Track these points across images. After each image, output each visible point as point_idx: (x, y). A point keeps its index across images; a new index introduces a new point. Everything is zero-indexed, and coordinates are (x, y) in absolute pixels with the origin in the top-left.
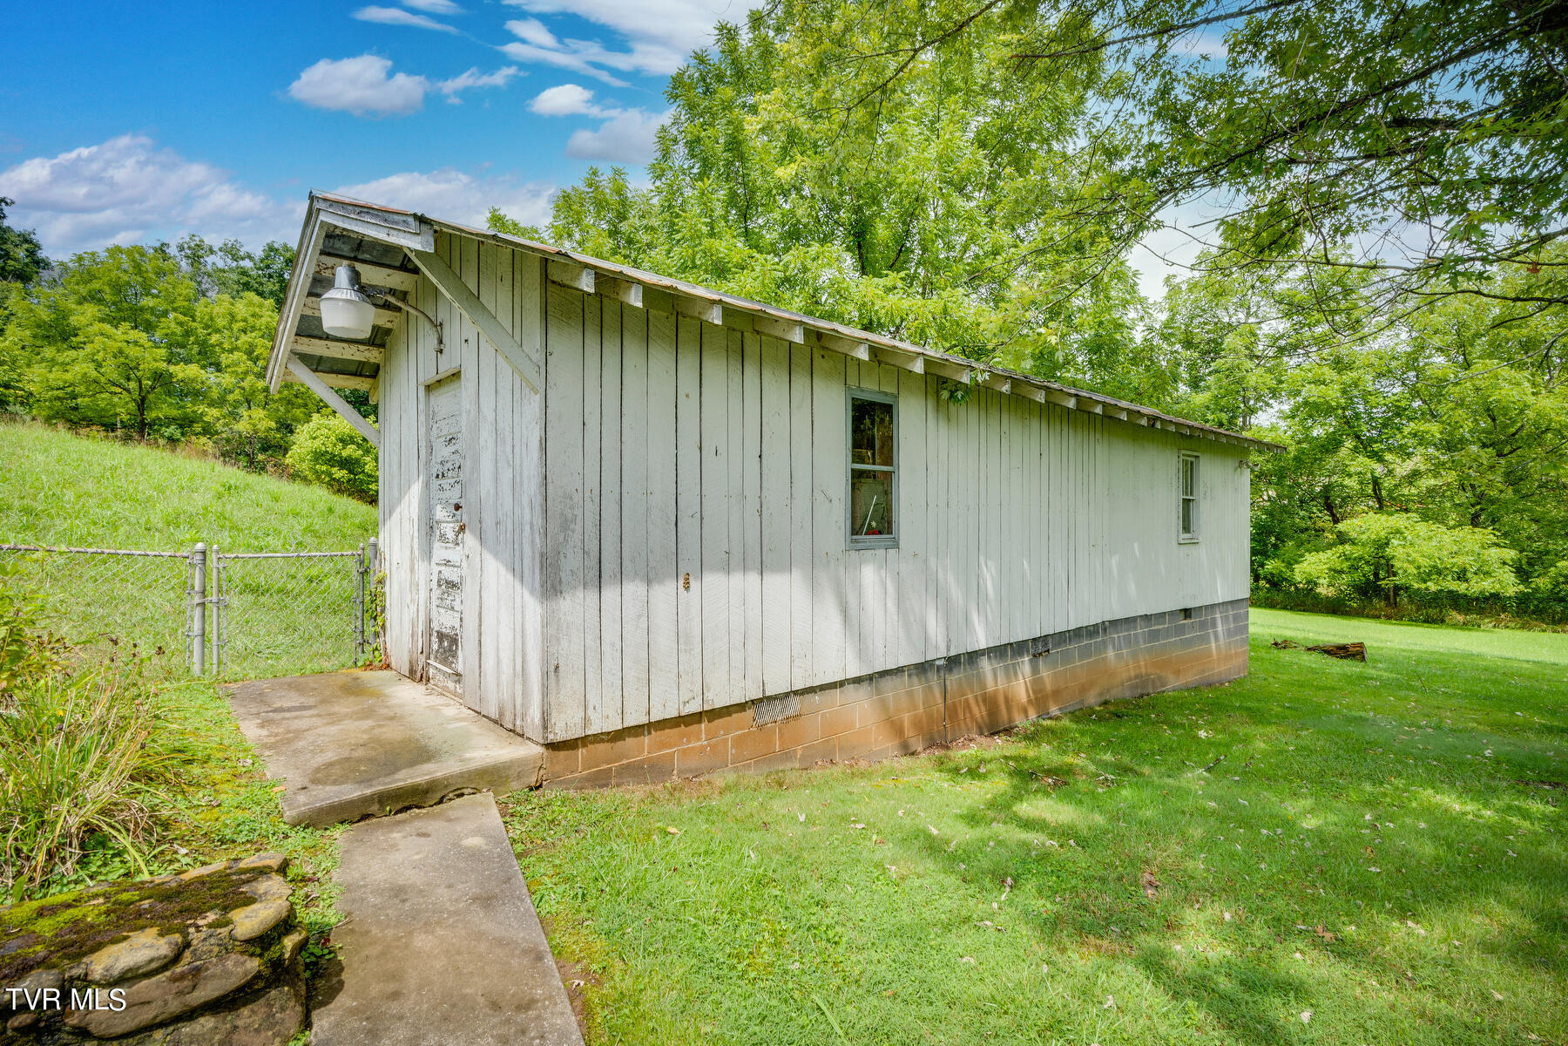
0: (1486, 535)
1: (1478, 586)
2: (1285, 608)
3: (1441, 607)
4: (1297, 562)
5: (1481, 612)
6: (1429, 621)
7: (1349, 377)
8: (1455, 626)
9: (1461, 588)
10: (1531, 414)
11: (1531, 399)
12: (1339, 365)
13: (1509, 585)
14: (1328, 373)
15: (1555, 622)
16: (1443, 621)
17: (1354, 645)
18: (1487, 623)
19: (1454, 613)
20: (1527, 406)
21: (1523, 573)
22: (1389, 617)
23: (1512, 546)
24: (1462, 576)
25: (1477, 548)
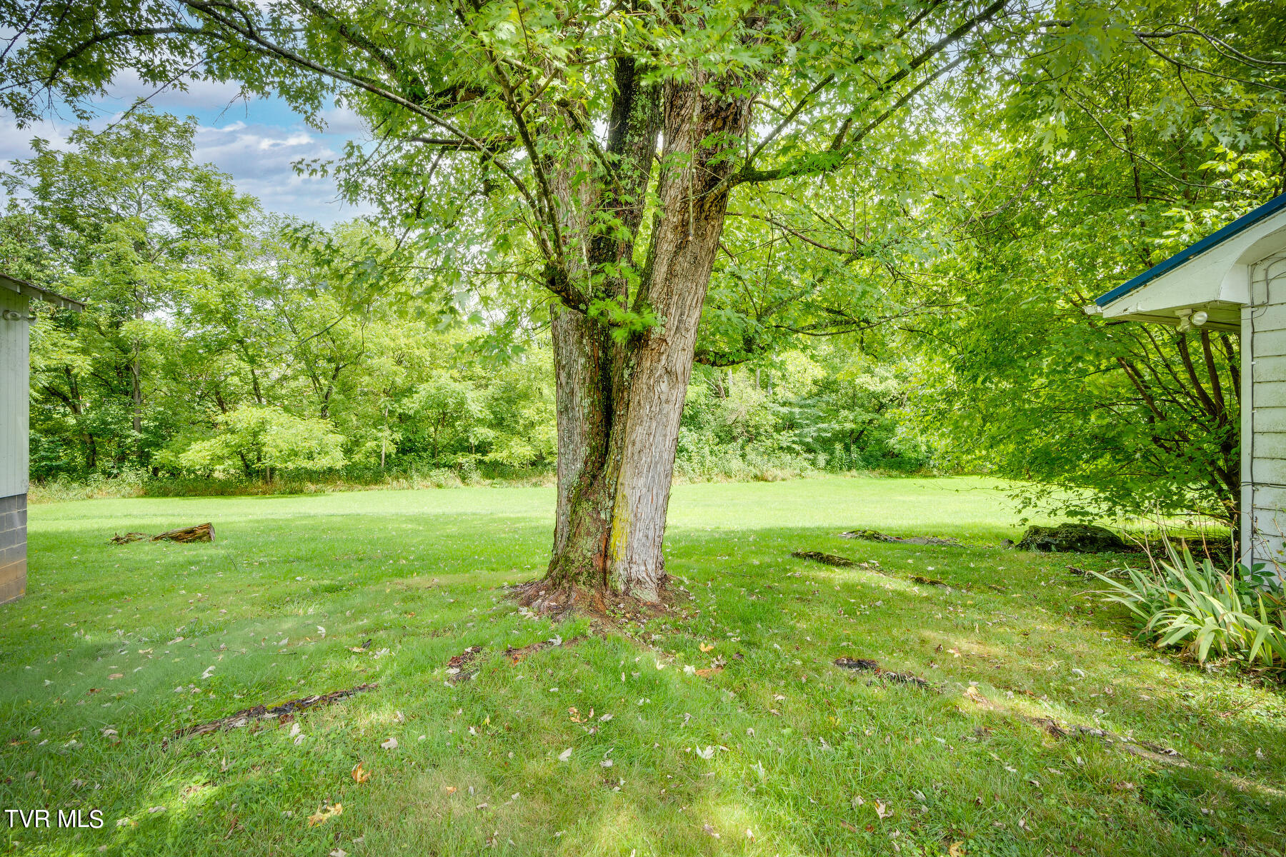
0: (328, 424)
1: (322, 463)
2: (177, 495)
3: (301, 480)
4: (184, 451)
5: (326, 481)
6: (293, 492)
7: (227, 286)
8: (310, 494)
9: (309, 465)
10: (351, 339)
11: (351, 329)
12: (221, 275)
13: (337, 460)
14: (211, 281)
15: (367, 483)
16: (302, 491)
17: (201, 527)
18: (329, 488)
19: (309, 484)
20: (349, 334)
21: (348, 451)
22: (264, 493)
23: (342, 433)
24: (310, 457)
25: (320, 435)
